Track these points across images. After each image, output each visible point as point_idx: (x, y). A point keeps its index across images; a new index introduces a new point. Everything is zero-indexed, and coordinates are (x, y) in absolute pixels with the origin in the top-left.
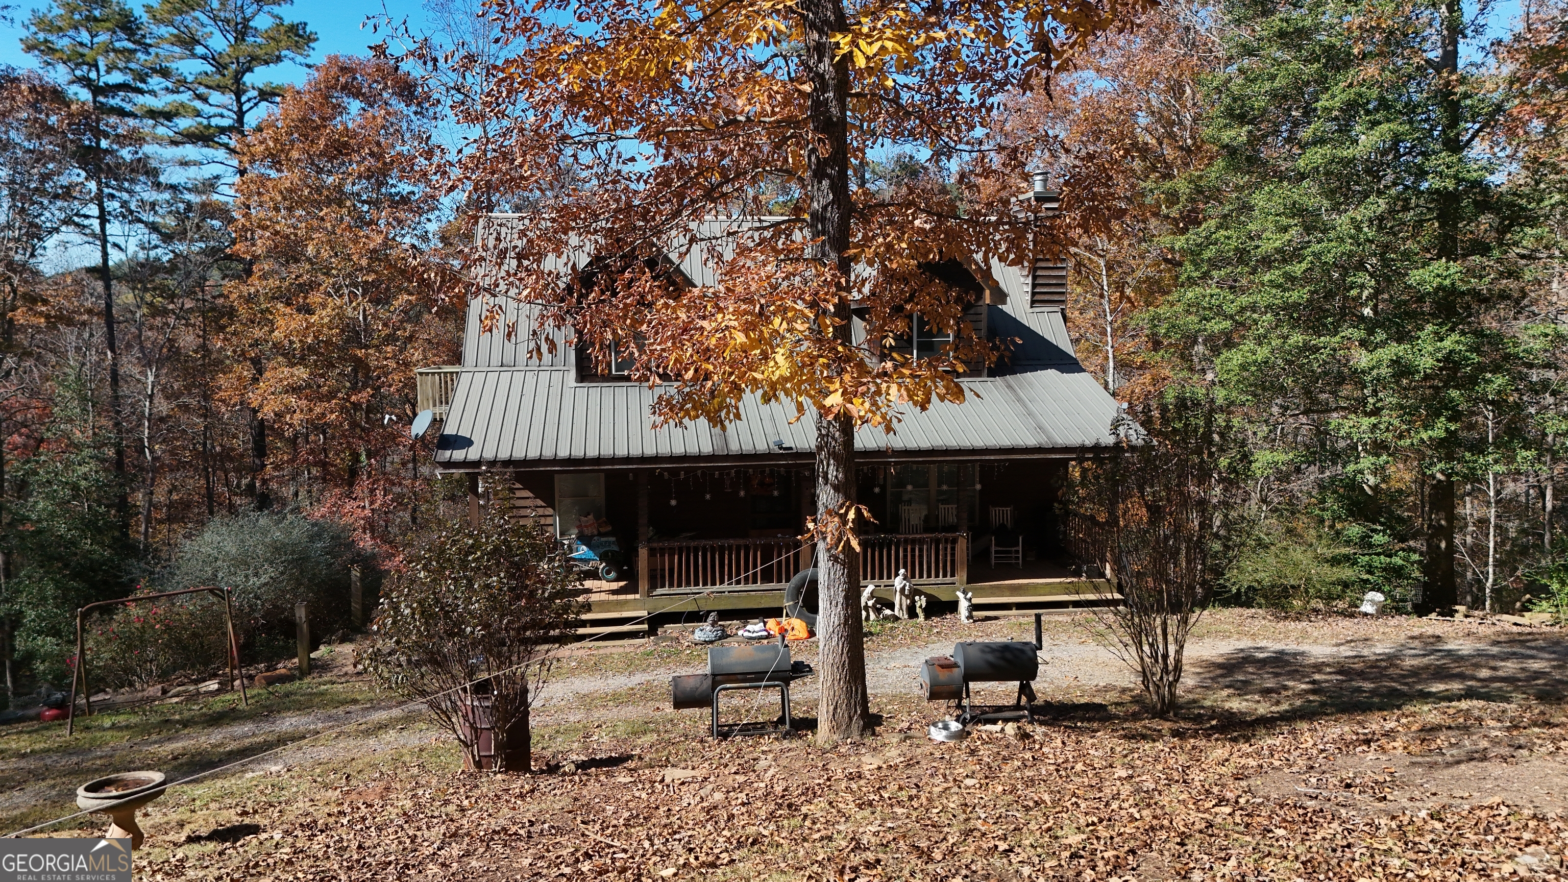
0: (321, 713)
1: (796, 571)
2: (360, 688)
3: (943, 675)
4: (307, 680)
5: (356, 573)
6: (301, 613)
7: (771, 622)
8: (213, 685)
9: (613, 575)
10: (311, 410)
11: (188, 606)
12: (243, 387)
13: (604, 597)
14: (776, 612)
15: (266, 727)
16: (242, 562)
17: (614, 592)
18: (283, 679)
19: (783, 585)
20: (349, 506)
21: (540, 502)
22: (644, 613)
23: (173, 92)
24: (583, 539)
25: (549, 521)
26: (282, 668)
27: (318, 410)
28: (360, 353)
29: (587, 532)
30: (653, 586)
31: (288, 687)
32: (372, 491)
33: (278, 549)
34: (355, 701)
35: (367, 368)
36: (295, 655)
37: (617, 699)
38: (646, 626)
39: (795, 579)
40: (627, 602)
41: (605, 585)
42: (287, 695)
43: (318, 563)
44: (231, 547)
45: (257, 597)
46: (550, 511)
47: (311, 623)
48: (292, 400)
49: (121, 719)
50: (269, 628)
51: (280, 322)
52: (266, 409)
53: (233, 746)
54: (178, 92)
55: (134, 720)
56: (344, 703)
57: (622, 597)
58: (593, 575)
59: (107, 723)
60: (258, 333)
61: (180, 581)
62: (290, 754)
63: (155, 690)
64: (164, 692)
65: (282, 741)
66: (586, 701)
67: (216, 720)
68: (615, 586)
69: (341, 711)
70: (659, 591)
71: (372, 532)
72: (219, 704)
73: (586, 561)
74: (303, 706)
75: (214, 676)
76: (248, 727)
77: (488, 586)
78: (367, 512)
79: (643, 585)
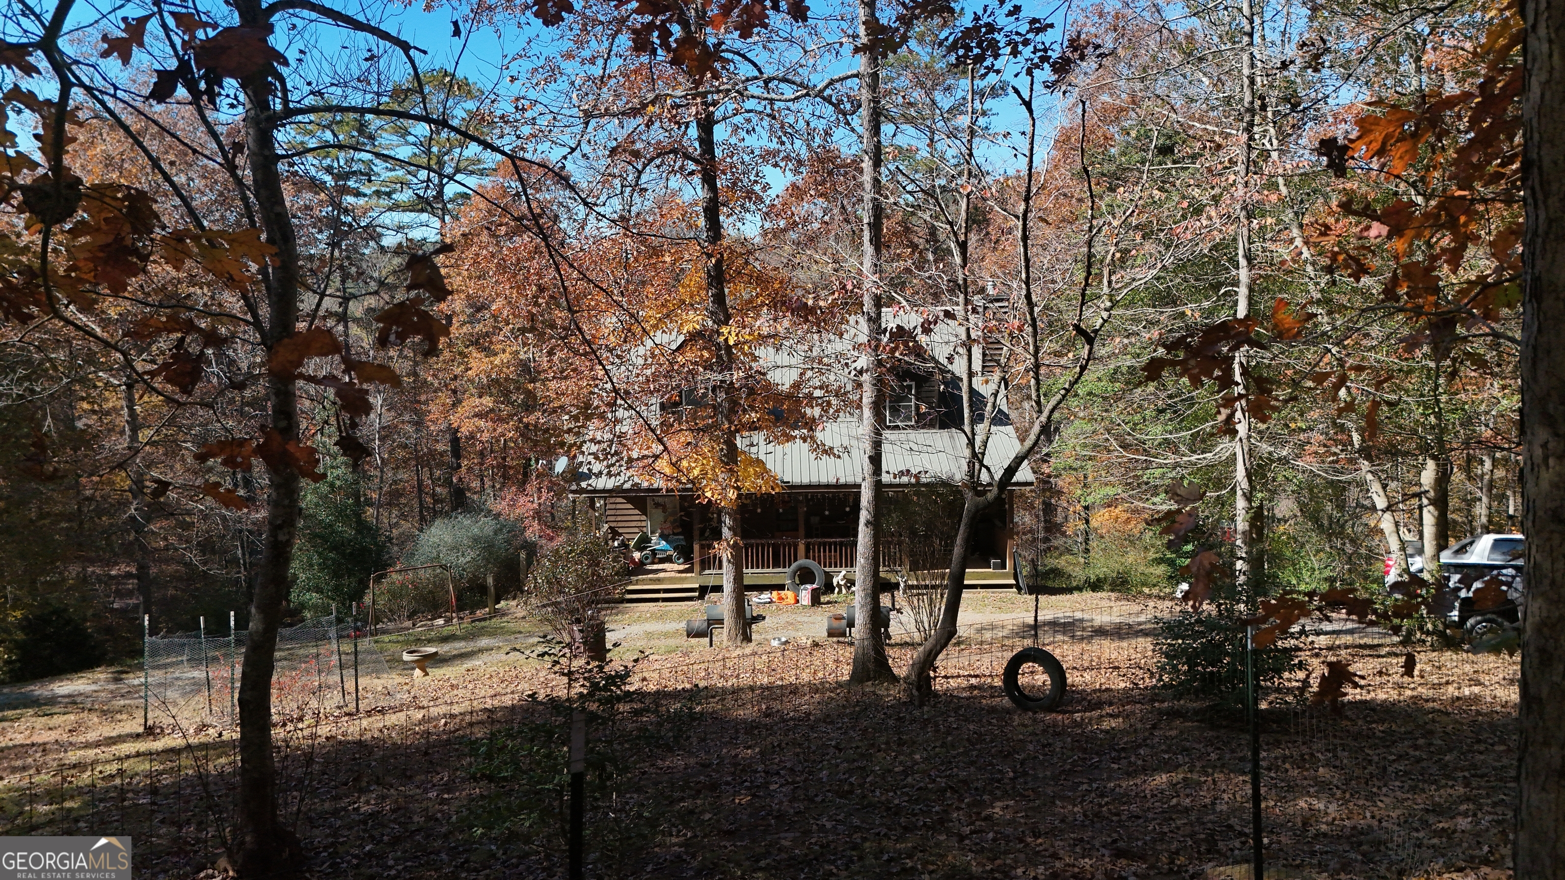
0: (501, 638)
1: (796, 560)
2: (525, 626)
3: (836, 624)
4: (494, 620)
5: (523, 555)
6: (490, 580)
7: (775, 593)
8: (441, 622)
9: (681, 560)
10: (495, 430)
11: (424, 575)
12: (446, 413)
13: (673, 574)
14: (781, 587)
15: (472, 644)
16: (455, 548)
17: (680, 572)
18: (480, 620)
19: (786, 570)
20: (522, 500)
21: (637, 512)
22: (697, 586)
23: (391, 170)
24: (663, 537)
25: (644, 524)
26: (479, 613)
27: (500, 430)
28: (530, 386)
29: (666, 532)
30: (703, 569)
31: (483, 624)
32: (539, 489)
33: (476, 540)
34: (520, 632)
35: (535, 397)
36: (486, 606)
37: (666, 635)
38: (697, 594)
39: (794, 565)
40: (686, 578)
41: (676, 567)
42: (483, 628)
43: (500, 548)
44: (448, 538)
45: (464, 570)
46: (644, 518)
47: (495, 586)
48: (482, 423)
49: (393, 637)
50: (471, 589)
51: (473, 364)
52: (462, 430)
53: (455, 652)
54: (395, 170)
55: (400, 639)
56: (514, 633)
57: (684, 575)
58: (669, 559)
59: (387, 640)
60: (458, 371)
61: (419, 560)
62: (485, 657)
63: (408, 624)
64: (414, 625)
65: (481, 651)
66: (649, 635)
67: (445, 639)
68: (682, 567)
69: (512, 637)
70: (707, 572)
71: (539, 520)
72: (447, 631)
73: (665, 551)
74: (493, 634)
75: (441, 617)
76: (462, 644)
77: (576, 570)
78: (535, 506)
79: (697, 568)
